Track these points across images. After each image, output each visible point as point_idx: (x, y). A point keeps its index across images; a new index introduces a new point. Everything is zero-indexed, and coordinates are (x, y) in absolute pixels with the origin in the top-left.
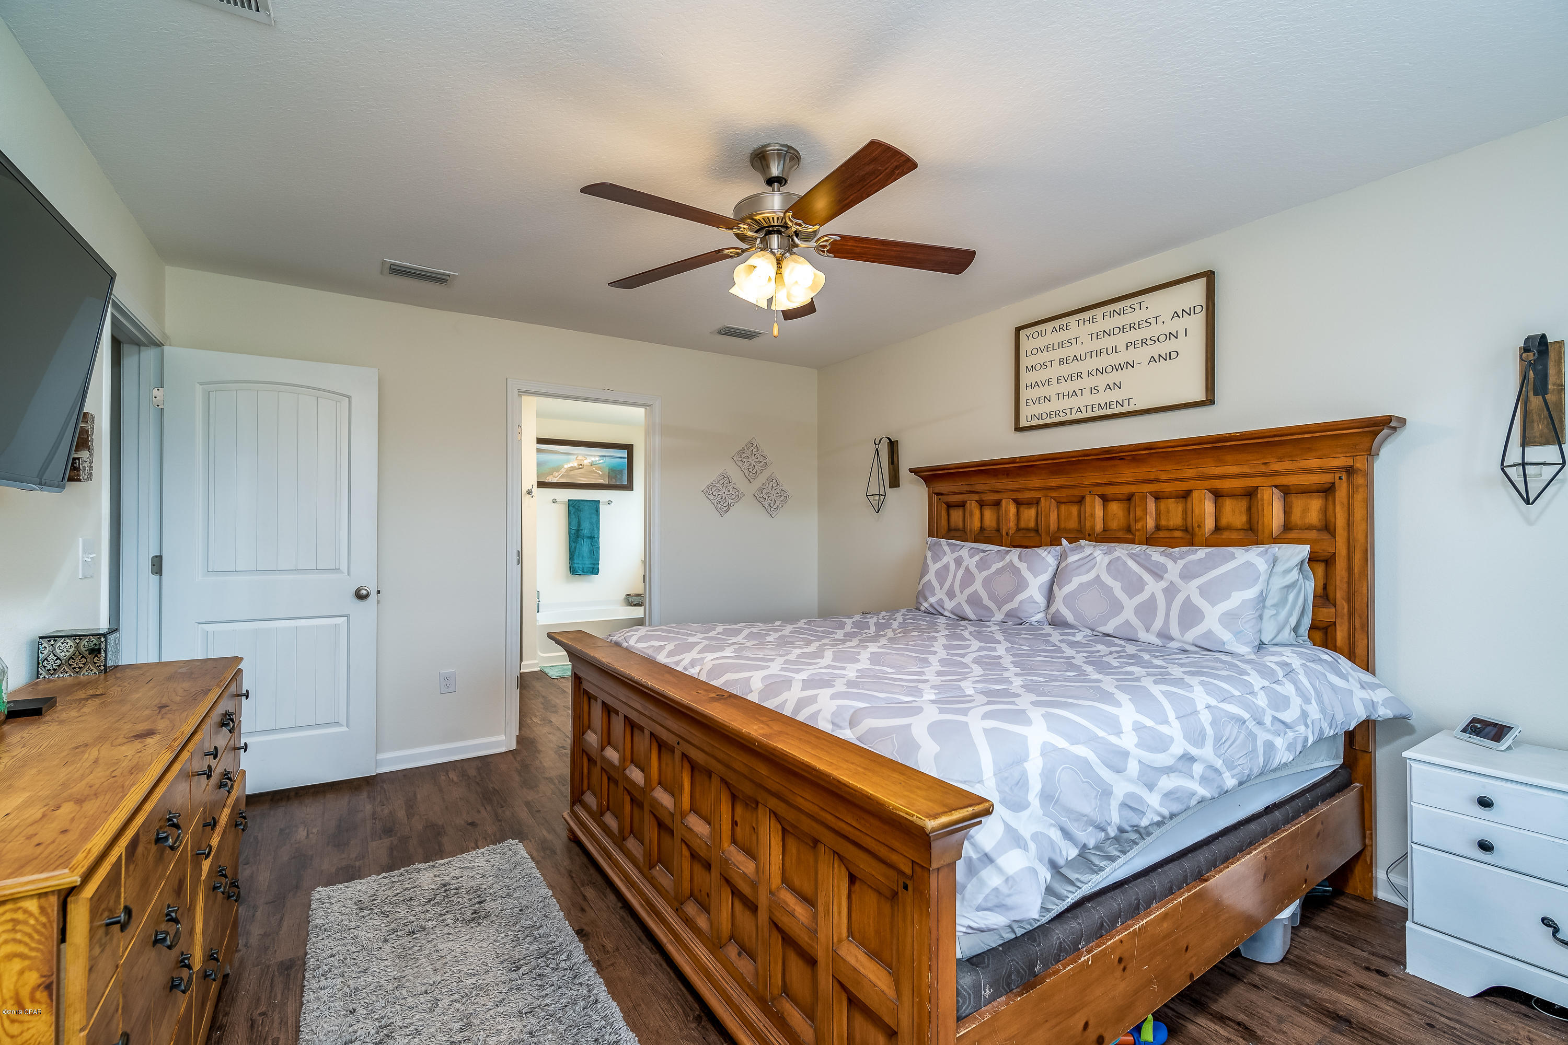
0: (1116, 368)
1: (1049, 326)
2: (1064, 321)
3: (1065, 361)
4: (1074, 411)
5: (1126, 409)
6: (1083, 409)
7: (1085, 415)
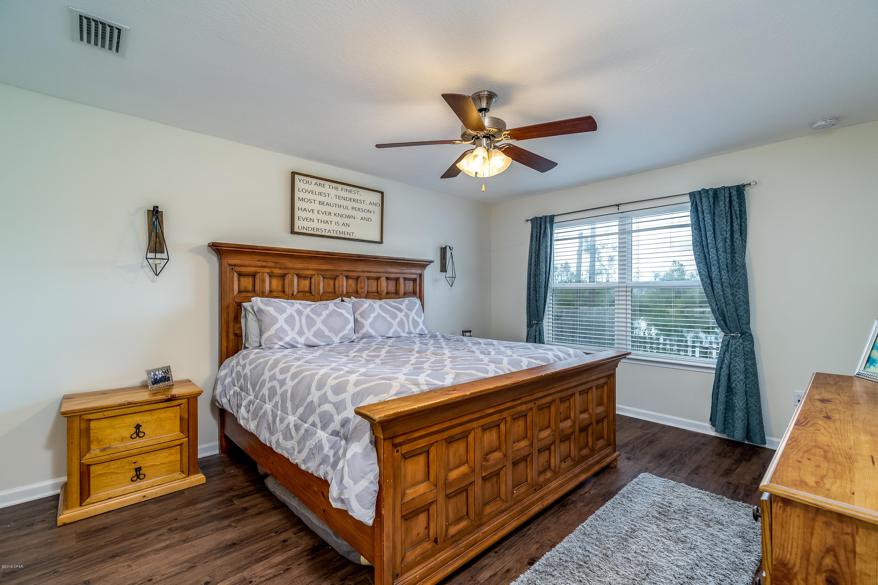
0: (349, 217)
1: (314, 181)
2: (323, 182)
3: (322, 203)
4: (327, 231)
5: (351, 237)
6: (332, 232)
7: (332, 235)
